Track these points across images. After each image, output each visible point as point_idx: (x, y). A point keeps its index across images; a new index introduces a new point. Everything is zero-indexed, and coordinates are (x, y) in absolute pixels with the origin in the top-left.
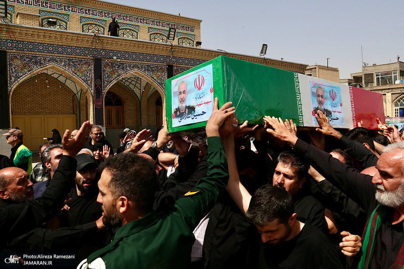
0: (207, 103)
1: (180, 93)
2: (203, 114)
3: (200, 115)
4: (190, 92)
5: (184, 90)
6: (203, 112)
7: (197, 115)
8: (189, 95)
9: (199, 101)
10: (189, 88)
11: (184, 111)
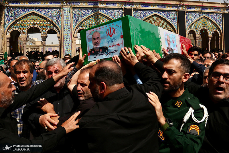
0: (118, 45)
1: (95, 39)
2: (115, 52)
3: (112, 52)
4: (103, 38)
5: (97, 37)
6: (115, 51)
7: (110, 53)
8: (102, 40)
9: (112, 44)
10: (102, 35)
11: (98, 51)
